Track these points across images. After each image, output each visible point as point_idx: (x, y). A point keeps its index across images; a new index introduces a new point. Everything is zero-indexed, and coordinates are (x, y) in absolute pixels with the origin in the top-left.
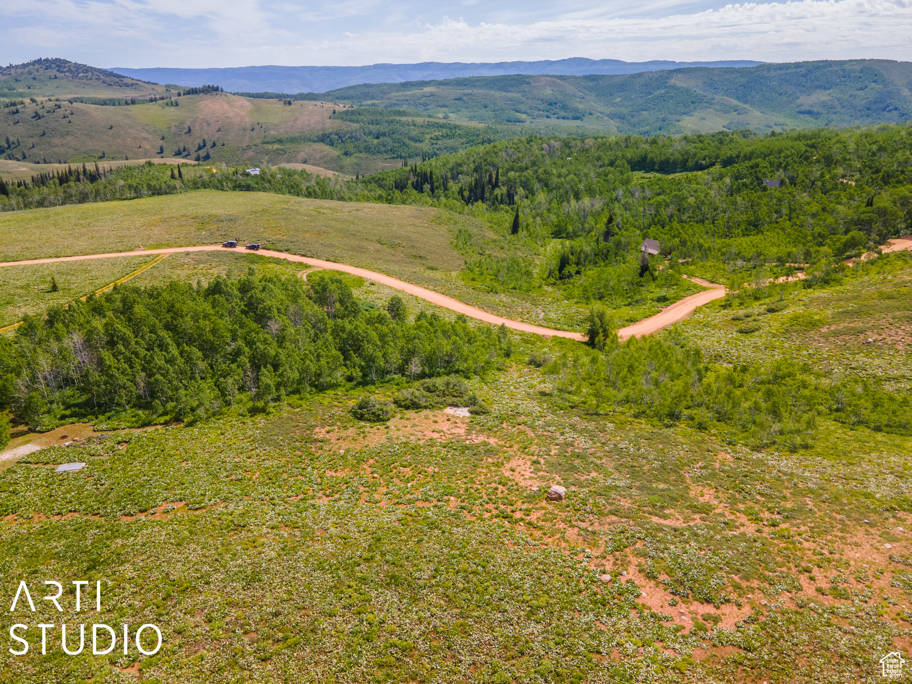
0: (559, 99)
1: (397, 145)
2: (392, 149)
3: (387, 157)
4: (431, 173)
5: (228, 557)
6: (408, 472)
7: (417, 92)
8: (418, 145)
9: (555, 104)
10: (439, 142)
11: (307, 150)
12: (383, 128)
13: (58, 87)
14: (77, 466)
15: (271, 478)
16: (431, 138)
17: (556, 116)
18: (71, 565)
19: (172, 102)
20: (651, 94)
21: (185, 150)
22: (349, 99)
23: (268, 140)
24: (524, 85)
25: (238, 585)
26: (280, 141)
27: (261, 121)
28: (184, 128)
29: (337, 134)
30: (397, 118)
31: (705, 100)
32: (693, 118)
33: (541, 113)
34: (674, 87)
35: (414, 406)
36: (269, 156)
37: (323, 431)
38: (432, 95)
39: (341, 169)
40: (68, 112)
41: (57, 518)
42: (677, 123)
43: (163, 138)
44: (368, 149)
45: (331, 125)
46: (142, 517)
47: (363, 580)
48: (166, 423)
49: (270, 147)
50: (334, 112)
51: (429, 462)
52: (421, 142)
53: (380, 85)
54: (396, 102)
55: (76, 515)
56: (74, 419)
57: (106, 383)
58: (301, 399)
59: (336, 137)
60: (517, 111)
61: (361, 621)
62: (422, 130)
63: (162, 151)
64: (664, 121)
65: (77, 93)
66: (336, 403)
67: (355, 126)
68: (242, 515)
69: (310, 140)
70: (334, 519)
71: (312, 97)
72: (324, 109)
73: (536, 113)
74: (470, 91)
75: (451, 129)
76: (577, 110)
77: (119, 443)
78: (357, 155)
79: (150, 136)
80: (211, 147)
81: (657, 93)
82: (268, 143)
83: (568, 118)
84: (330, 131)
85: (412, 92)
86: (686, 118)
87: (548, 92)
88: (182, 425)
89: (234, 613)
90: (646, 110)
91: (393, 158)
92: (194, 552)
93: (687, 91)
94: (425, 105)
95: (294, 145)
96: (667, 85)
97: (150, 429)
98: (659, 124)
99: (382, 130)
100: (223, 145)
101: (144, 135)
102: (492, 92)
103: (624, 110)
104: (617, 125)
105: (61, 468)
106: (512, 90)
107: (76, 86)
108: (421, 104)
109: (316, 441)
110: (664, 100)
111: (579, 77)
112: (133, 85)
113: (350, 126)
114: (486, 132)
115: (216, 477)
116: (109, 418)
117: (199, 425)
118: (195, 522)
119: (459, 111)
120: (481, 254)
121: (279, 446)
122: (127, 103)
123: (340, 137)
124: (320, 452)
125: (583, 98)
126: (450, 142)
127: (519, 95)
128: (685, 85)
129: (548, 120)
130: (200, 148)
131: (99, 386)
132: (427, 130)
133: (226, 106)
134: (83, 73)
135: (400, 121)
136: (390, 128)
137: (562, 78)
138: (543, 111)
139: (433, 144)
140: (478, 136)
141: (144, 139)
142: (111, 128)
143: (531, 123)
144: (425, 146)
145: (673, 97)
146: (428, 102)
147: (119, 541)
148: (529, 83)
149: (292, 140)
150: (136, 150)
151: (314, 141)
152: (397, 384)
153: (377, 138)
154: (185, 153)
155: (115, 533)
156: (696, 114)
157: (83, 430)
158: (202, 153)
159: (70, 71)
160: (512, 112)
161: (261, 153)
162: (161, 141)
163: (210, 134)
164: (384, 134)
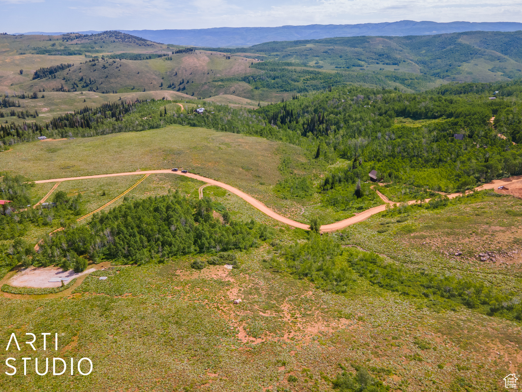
0: (386, 52)
1: (284, 83)
2: (281, 86)
3: (278, 90)
4: (292, 111)
5: (138, 311)
6: (198, 289)
7: (302, 47)
8: (296, 83)
9: (383, 55)
10: (308, 82)
11: (235, 86)
12: (277, 74)
13: (115, 47)
14: (105, 278)
15: (158, 288)
16: (304, 80)
17: (383, 63)
18: (101, 309)
19: (169, 58)
20: (445, 48)
21: (173, 85)
22: (263, 51)
23: (216, 80)
24: (366, 43)
25: (139, 319)
26: (222, 80)
27: (212, 69)
28: (174, 73)
29: (252, 77)
30: (286, 67)
31: (479, 53)
32: (470, 64)
33: (374, 61)
34: (460, 44)
35: (213, 263)
36: (215, 89)
37: (179, 271)
38: (311, 49)
39: (252, 98)
40: (119, 65)
41: (99, 294)
42: (459, 68)
43: (163, 78)
44: (268, 86)
45: (250, 71)
46: (120, 297)
47: (169, 322)
48: (132, 264)
49: (216, 83)
50: (252, 64)
51: (206, 287)
52: (298, 82)
53: (283, 42)
54: (289, 53)
55: (103, 294)
56: (106, 260)
57: (115, 249)
58: (176, 258)
59: (252, 78)
60: (359, 60)
61: (165, 332)
62: (299, 74)
63: (162, 85)
64: (450, 66)
65: (124, 50)
66: (187, 260)
67: (263, 72)
68: (146, 300)
69: (238, 80)
70: (169, 304)
71: (243, 50)
72: (247, 61)
73: (371, 61)
74: (331, 47)
75: (316, 74)
76: (396, 59)
77: (117, 271)
78: (261, 89)
79: (156, 77)
80: (187, 83)
81: (448, 48)
82: (216, 81)
83: (390, 64)
84: (249, 75)
85: (300, 47)
86: (465, 64)
87: (380, 47)
88: (137, 265)
89: (136, 326)
90: (440, 59)
91: (282, 91)
92: (130, 309)
93: (468, 47)
94: (306, 55)
95: (229, 83)
96: (456, 42)
97: (127, 266)
98: (446, 68)
99: (277, 75)
100: (193, 82)
101: (154, 76)
102: (346, 48)
103: (426, 59)
104: (420, 68)
105: (101, 278)
106: (358, 46)
107: (124, 46)
108: (303, 55)
109: (176, 275)
110: (453, 53)
111: (401, 37)
112: (151, 45)
113: (260, 72)
114: (335, 76)
115: (142, 286)
116: (115, 261)
117: (142, 266)
118: (133, 300)
119: (325, 59)
120: (291, 173)
121: (163, 276)
122: (147, 58)
123: (254, 79)
124: (176, 279)
125: (401, 51)
126: (314, 82)
127: (361, 50)
128: (468, 43)
129: (377, 65)
130: (181, 84)
131: (113, 250)
132: (302, 75)
133: (196, 60)
134: (128, 39)
135: (288, 69)
136: (282, 73)
137: (390, 38)
138: (375, 60)
139: (304, 83)
140: (331, 79)
141: (154, 79)
142: (138, 73)
143: (367, 67)
144: (300, 85)
145: (458, 50)
146: (308, 54)
147: (113, 304)
148: (368, 42)
149: (229, 80)
150: (149, 85)
151: (240, 81)
152: (212, 253)
153: (274, 79)
154: (173, 87)
155: (112, 301)
156: (472, 61)
157: (108, 264)
158: (182, 86)
159: (121, 38)
160: (356, 60)
161: (212, 87)
162: (162, 80)
163: (186, 76)
164: (278, 77)
